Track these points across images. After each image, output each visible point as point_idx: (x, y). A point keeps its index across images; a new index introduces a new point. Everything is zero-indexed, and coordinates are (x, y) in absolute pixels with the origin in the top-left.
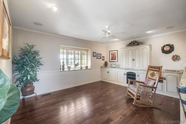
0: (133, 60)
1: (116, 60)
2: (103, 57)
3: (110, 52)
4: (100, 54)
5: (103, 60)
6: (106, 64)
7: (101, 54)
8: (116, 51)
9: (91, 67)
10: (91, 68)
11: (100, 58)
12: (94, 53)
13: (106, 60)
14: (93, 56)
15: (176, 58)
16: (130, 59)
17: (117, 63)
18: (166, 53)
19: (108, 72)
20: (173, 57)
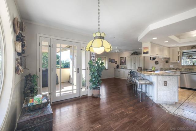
0: (134, 64)
1: (125, 64)
5: (116, 63)
6: (118, 67)
7: (115, 60)
8: (125, 58)
9: (108, 68)
11: (114, 62)
12: (109, 59)
13: (118, 64)
14: (109, 61)
15: (157, 63)
16: (133, 63)
17: (125, 66)
18: (152, 60)
19: (119, 72)
20: (155, 62)
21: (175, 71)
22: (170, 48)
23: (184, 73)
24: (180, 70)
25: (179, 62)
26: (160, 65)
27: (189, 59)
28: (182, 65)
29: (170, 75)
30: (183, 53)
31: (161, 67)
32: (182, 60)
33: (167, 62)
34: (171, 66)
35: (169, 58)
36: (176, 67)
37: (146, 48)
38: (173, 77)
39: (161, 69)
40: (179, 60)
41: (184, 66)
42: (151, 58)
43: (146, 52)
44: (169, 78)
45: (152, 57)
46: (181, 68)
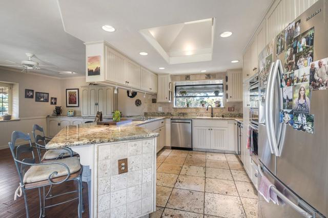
1: (77, 105)
2: (52, 98)
3: (68, 91)
4: (46, 93)
5: (52, 103)
6: (58, 112)
7: (48, 94)
8: (77, 91)
9: (20, 116)
10: (19, 119)
11: (47, 100)
13: (58, 105)
15: (138, 103)
16: (93, 104)
17: (77, 109)
18: (131, 97)
19: (59, 124)
20: (136, 101)
21: (163, 119)
22: (157, 74)
23: (177, 121)
24: (172, 115)
25: (170, 102)
26: (144, 108)
27: (183, 96)
28: (175, 106)
29: (135, 139)
30: (176, 87)
31: (146, 110)
32: (175, 99)
33: (154, 101)
34: (160, 109)
35: (156, 95)
36: (167, 111)
37: (95, 59)
38: (144, 141)
39: (146, 114)
40: (170, 99)
41: (176, 108)
42: (128, 92)
43: (94, 70)
44: (134, 147)
45: (131, 90)
46: (173, 112)
